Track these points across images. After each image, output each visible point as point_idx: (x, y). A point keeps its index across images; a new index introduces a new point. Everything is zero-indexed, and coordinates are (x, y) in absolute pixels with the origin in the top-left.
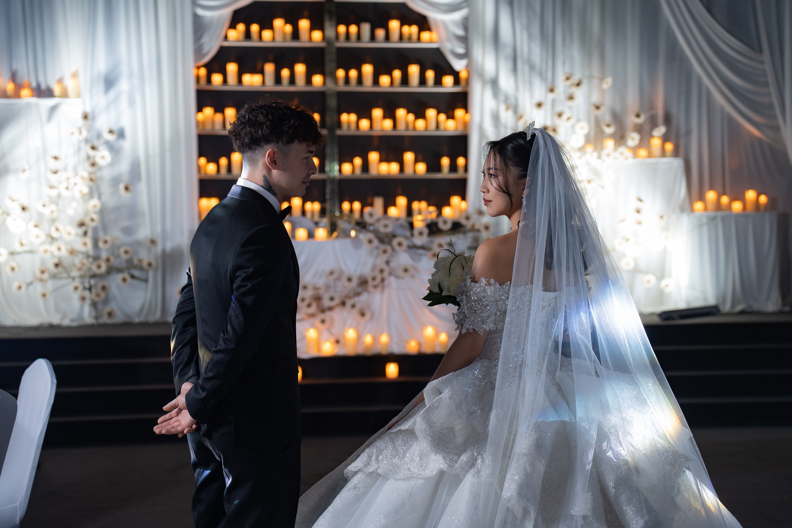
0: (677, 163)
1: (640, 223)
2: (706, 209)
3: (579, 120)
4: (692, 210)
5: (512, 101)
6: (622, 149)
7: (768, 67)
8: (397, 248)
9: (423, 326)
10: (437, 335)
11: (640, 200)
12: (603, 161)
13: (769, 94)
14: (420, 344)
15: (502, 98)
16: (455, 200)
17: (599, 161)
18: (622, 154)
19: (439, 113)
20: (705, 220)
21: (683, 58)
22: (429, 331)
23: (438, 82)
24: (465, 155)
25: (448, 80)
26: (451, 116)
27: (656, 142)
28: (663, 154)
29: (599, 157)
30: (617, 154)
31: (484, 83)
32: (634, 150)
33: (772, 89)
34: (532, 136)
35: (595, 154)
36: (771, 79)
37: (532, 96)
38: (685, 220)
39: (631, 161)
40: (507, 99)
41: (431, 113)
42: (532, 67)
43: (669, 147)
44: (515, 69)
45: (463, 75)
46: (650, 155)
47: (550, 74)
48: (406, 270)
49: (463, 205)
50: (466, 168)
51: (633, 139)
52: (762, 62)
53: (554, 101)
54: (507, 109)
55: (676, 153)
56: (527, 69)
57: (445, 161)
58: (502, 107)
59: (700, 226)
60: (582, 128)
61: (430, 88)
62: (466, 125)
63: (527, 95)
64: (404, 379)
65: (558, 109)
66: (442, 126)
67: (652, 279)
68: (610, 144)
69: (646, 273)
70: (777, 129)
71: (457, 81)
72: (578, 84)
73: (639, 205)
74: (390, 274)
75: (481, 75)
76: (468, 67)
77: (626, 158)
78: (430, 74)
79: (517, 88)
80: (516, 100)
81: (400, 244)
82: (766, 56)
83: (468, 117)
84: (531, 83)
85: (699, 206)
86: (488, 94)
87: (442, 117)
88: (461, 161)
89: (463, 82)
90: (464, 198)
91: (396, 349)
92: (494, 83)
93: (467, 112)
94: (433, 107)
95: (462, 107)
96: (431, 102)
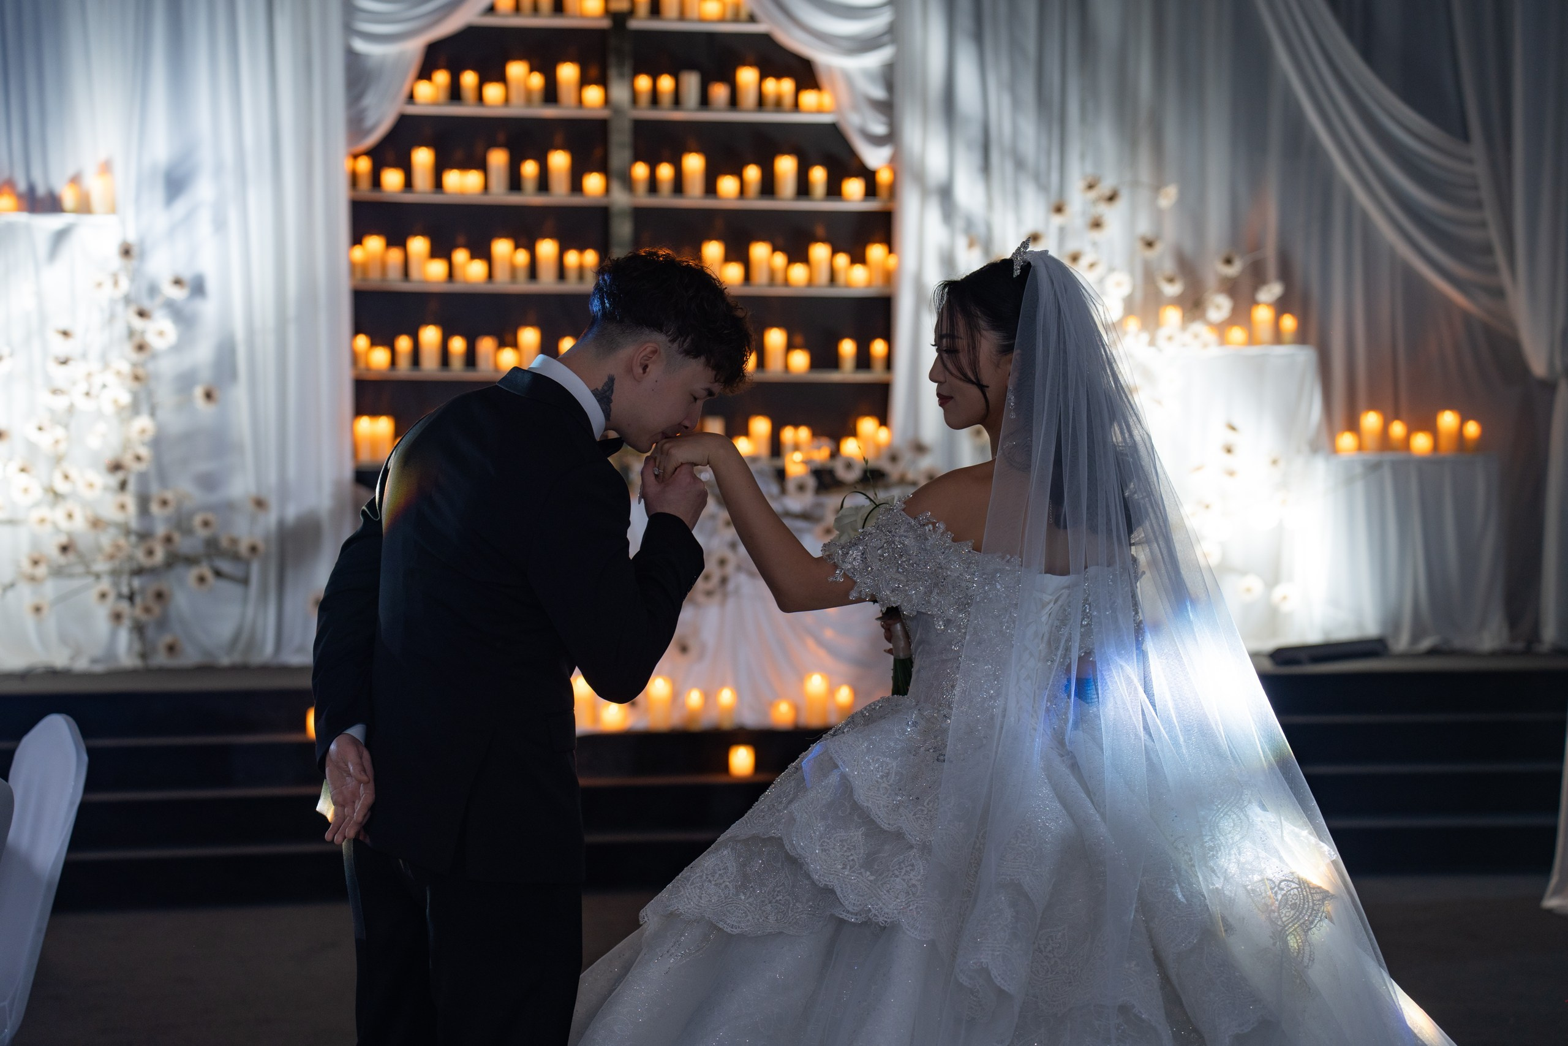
0: (1304, 357)
1: (1231, 473)
2: (1360, 448)
3: (1111, 270)
4: (1334, 450)
5: (981, 229)
6: (1198, 327)
7: (1480, 170)
9: (801, 677)
10: (832, 691)
11: (1233, 428)
12: (1160, 350)
13: (1483, 225)
14: (796, 709)
16: (867, 425)
17: (1152, 349)
18: (1196, 336)
19: (835, 252)
20: (1359, 470)
21: (1316, 150)
22: (816, 684)
23: (834, 190)
24: (888, 336)
25: (854, 188)
26: (858, 258)
27: (1263, 314)
28: (1278, 338)
29: (1152, 343)
30: (1187, 337)
31: (925, 193)
32: (1221, 329)
33: (1489, 214)
34: (1022, 268)
35: (1145, 337)
36: (1486, 193)
37: (1019, 221)
38: (1321, 469)
39: (1215, 351)
40: (969, 227)
41: (820, 252)
42: (1019, 164)
43: (1289, 323)
44: (986, 168)
45: (884, 177)
46: (1251, 340)
47: (1055, 177)
49: (883, 434)
50: (889, 362)
51: (1218, 307)
52: (1470, 161)
53: (1062, 231)
54: (971, 244)
55: (1301, 337)
56: (1009, 167)
57: (848, 348)
58: (961, 242)
59: (1349, 480)
60: (1119, 284)
61: (819, 203)
62: (889, 277)
63: (1010, 218)
64: (763, 778)
65: (1072, 247)
66: (841, 278)
67: (1255, 584)
68: (1172, 316)
69: (1243, 573)
70: (1499, 293)
71: (871, 190)
72: (1112, 198)
73: (1231, 437)
74: (738, 568)
75: (920, 177)
76: (894, 163)
77: (1205, 345)
78: (818, 175)
79: (989, 204)
80: (989, 227)
82: (1477, 149)
83: (892, 261)
84: (1017, 195)
85: (1347, 441)
86: (934, 215)
87: (842, 260)
88: (879, 347)
89: (883, 192)
90: (884, 421)
91: (750, 719)
92: (946, 193)
93: (891, 251)
94: (823, 241)
95: (880, 242)
96: (820, 231)
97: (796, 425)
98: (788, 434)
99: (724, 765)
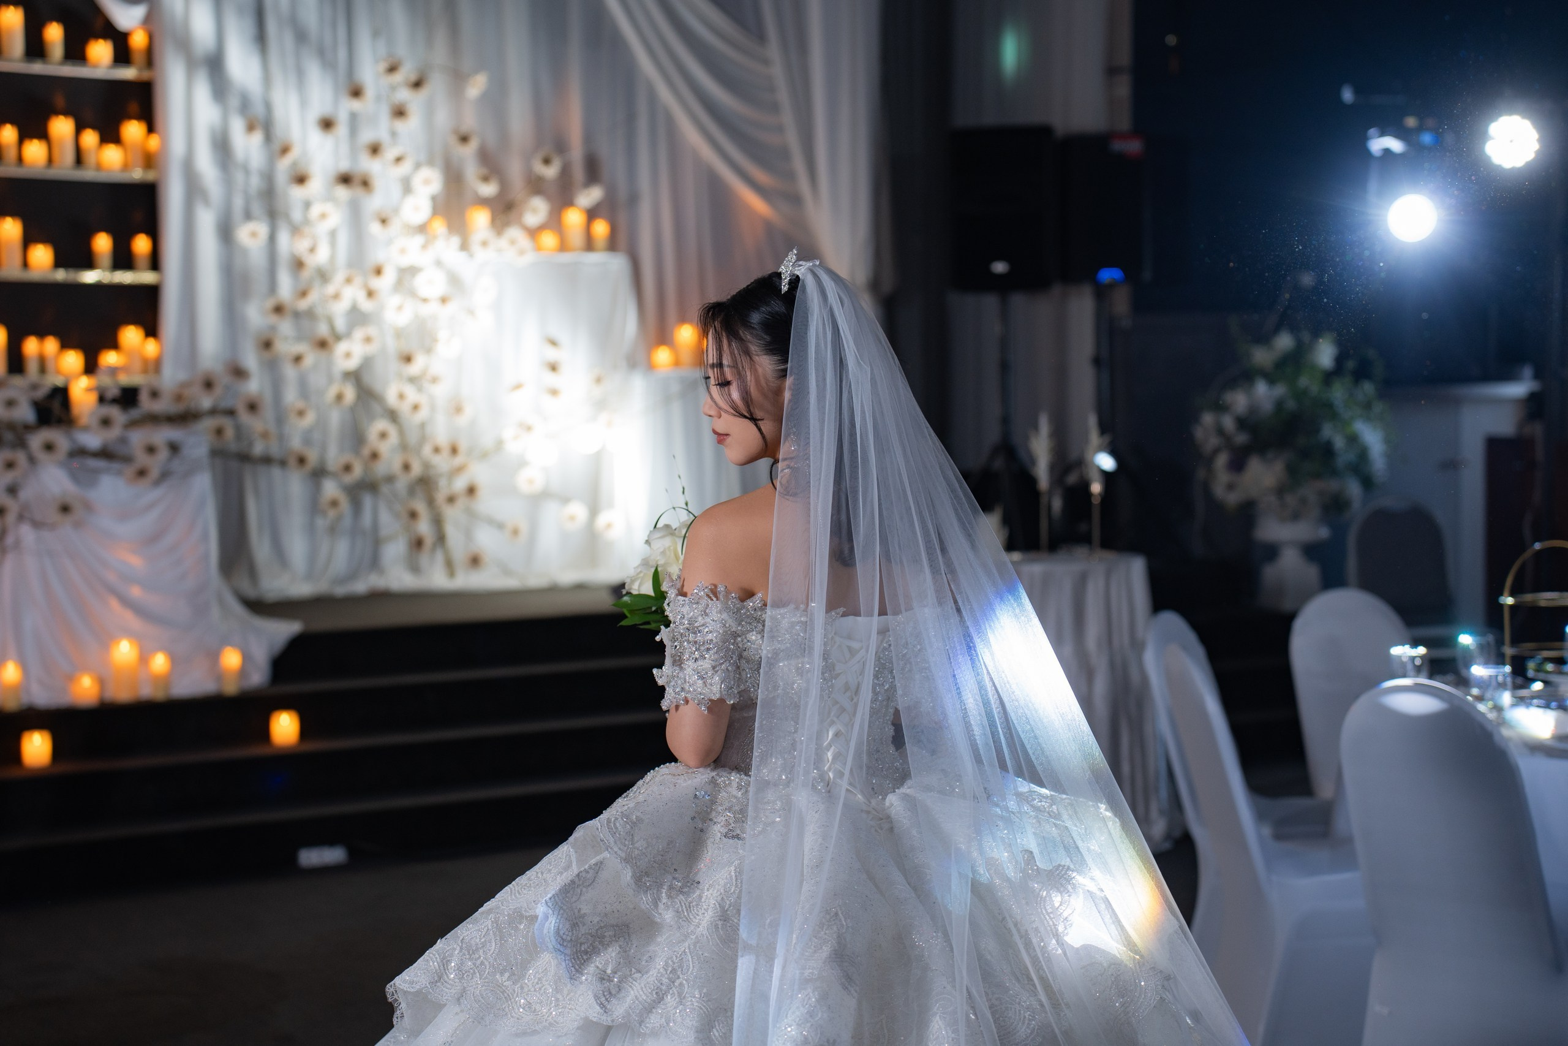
0: (617, 263)
1: (554, 392)
2: (677, 363)
3: (418, 166)
4: (650, 366)
5: (259, 110)
6: (514, 233)
7: (777, 71)
8: (41, 455)
9: (106, 640)
10: (144, 658)
11: (553, 343)
12: (471, 256)
13: (780, 129)
14: (101, 682)
15: (234, 102)
16: (131, 335)
17: (463, 255)
18: (513, 242)
19: (79, 129)
20: (675, 388)
21: (617, 42)
22: (124, 651)
23: (75, 52)
24: (153, 230)
25: (100, 51)
26: (110, 135)
27: (574, 218)
28: (589, 245)
29: (464, 246)
30: (503, 242)
31: (191, 64)
32: (534, 233)
33: (788, 118)
34: (790, 283)
35: (455, 241)
36: (783, 96)
37: (304, 103)
38: (639, 385)
39: (530, 257)
40: (245, 105)
41: (62, 127)
42: (301, 36)
43: (601, 228)
44: (261, 38)
45: (138, 40)
46: (563, 247)
47: (342, 54)
48: (65, 509)
49: (151, 347)
50: (155, 262)
51: (535, 211)
52: (766, 62)
53: (354, 117)
54: (251, 128)
55: (612, 245)
56: (289, 39)
57: (103, 243)
58: (237, 126)
59: (667, 400)
60: (427, 182)
61: (55, 65)
62: (150, 160)
63: (293, 101)
64: (68, 767)
65: (367, 136)
66: (90, 159)
67: (578, 511)
68: (480, 219)
69: (565, 500)
70: (796, 200)
71: (122, 54)
72: (417, 84)
73: (552, 354)
74: (21, 518)
75: (184, 44)
76: (148, 22)
77: (522, 253)
78: (54, 33)
79: (267, 79)
80: (268, 106)
81: (49, 447)
82: (773, 50)
83: (154, 142)
84: (301, 73)
85: (663, 356)
86: (202, 92)
87: (90, 138)
88: (141, 244)
89: (138, 57)
90: (151, 330)
91: (42, 698)
92: (215, 65)
93: (151, 129)
94: (66, 113)
95: (139, 118)
96: (60, 101)
97: (41, 335)
98: (31, 346)
99: (15, 754)
